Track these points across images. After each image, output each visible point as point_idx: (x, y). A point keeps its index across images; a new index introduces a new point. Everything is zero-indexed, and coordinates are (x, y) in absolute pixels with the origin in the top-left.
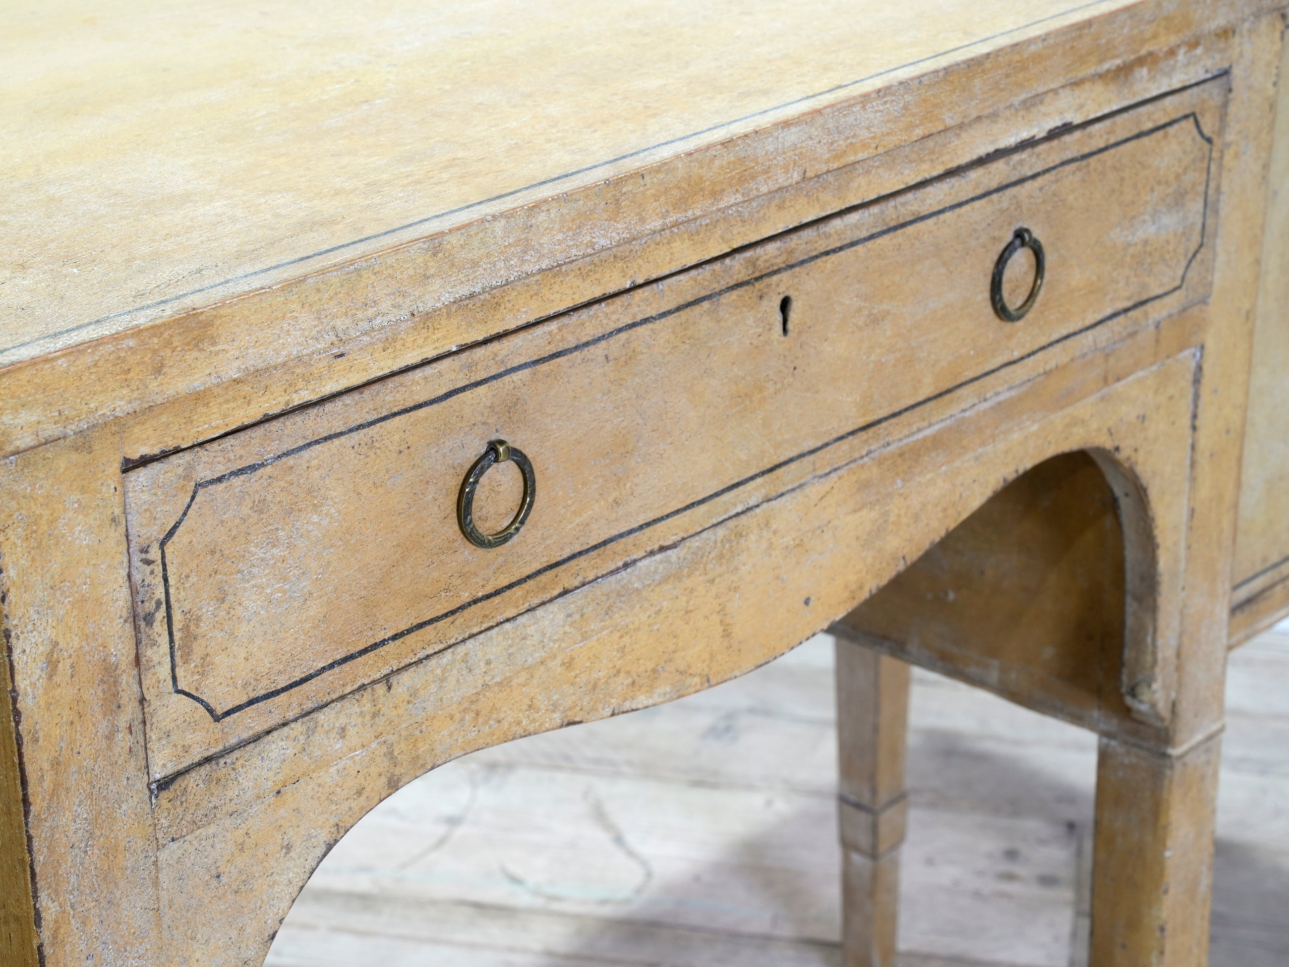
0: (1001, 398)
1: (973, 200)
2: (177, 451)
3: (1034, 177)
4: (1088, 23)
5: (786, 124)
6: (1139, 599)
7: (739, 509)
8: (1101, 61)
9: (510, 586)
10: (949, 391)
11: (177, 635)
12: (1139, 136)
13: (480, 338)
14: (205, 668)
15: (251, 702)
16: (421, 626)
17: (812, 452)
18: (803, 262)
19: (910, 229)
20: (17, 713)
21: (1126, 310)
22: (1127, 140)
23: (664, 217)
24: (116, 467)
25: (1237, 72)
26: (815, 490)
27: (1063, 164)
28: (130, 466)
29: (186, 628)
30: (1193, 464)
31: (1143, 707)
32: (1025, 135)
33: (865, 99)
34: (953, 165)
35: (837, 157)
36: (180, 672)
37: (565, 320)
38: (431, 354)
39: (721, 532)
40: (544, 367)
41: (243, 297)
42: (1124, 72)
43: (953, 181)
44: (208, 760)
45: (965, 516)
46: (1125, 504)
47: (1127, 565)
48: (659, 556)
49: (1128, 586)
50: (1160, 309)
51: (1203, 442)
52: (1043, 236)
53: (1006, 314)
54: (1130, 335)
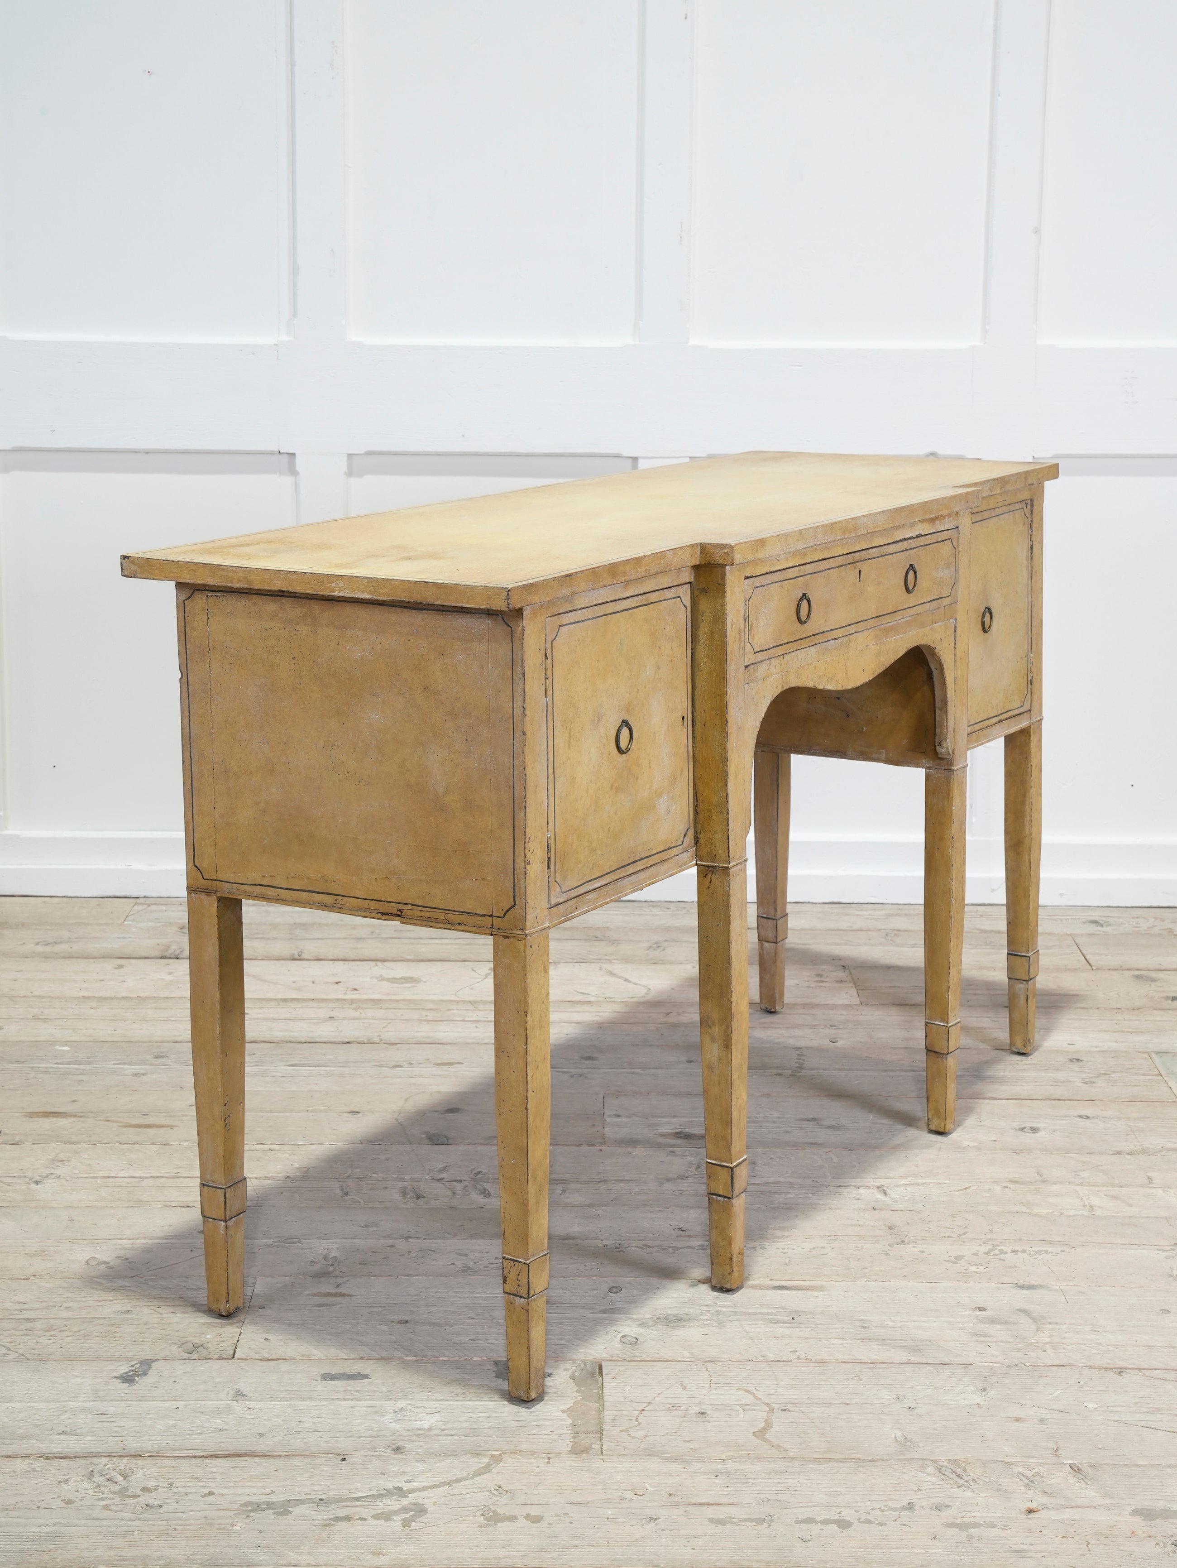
0: (908, 619)
1: (900, 552)
2: (753, 577)
3: (914, 548)
4: (926, 502)
5: (864, 516)
6: (941, 710)
7: (850, 633)
8: (930, 514)
9: (806, 638)
10: (895, 612)
11: (750, 627)
12: (938, 542)
13: (802, 563)
14: (753, 637)
15: (761, 651)
16: (789, 642)
17: (866, 620)
18: (864, 560)
19: (886, 557)
20: (726, 636)
21: (937, 599)
22: (935, 543)
23: (841, 536)
24: (743, 577)
25: (960, 527)
26: (866, 633)
27: (920, 546)
28: (747, 578)
30: (955, 661)
31: (943, 750)
32: (911, 535)
33: (880, 513)
34: (895, 540)
35: (875, 528)
36: (750, 637)
37: (817, 563)
38: (794, 565)
39: (846, 638)
40: (813, 575)
41: (770, 537)
42: (932, 520)
43: (895, 545)
44: (753, 664)
45: (899, 657)
46: (936, 673)
47: (936, 697)
48: (834, 641)
49: (937, 705)
50: (946, 602)
51: (958, 654)
52: (916, 568)
53: (908, 590)
54: (938, 608)
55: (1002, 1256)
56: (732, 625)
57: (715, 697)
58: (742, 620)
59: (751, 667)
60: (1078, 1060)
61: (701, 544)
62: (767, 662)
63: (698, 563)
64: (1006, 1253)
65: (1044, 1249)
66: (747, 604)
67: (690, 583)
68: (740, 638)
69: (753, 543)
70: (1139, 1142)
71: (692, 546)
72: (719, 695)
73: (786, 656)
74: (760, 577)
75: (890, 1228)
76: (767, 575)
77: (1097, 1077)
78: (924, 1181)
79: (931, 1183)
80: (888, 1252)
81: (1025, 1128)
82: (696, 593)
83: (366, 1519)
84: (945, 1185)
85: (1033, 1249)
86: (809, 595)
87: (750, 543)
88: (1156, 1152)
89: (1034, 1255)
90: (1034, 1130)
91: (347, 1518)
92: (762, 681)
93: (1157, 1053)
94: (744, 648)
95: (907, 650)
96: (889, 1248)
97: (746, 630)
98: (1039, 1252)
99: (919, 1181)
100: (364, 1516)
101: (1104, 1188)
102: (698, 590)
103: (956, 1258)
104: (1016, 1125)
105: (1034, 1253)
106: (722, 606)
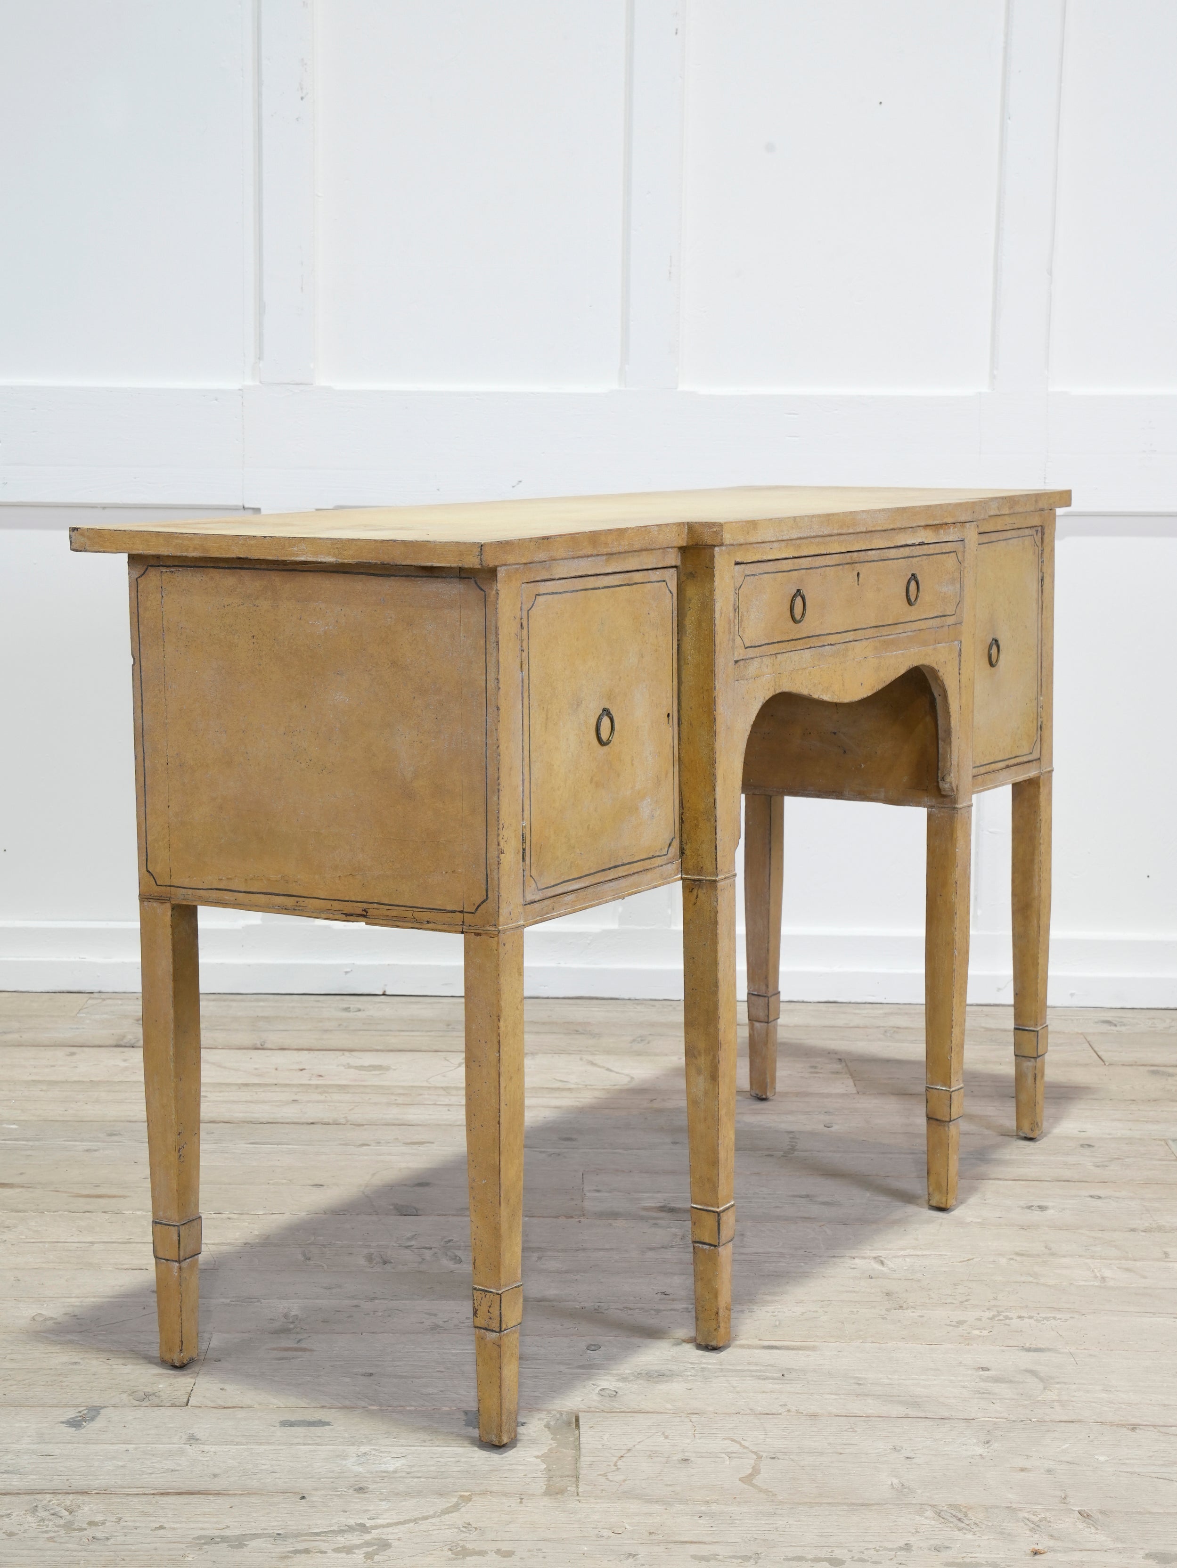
0: (909, 634)
1: (901, 558)
2: (743, 563)
3: (916, 556)
4: (930, 506)
5: (862, 512)
6: (944, 741)
7: (848, 640)
8: (935, 521)
9: (800, 639)
10: (896, 624)
11: (740, 618)
12: (942, 553)
13: (796, 556)
14: (745, 632)
15: (752, 647)
16: (783, 642)
17: (865, 629)
18: (862, 562)
19: (886, 561)
20: (715, 625)
21: (941, 616)
22: (939, 554)
23: (838, 530)
24: (733, 562)
25: (966, 541)
26: (865, 643)
27: (924, 555)
28: (737, 563)
29: (741, 616)
30: (960, 688)
31: (947, 786)
32: (914, 542)
33: (880, 511)
34: (896, 544)
36: (739, 630)
37: (811, 558)
38: (787, 556)
39: (843, 646)
40: (808, 571)
41: (762, 520)
42: (938, 528)
43: (896, 550)
44: (743, 659)
45: (900, 675)
46: (939, 700)
47: (939, 727)
48: (830, 647)
49: (940, 736)
50: (950, 620)
51: (963, 680)
52: (919, 578)
53: (910, 603)
54: (942, 626)
55: (1007, 1321)
56: (721, 613)
57: (703, 693)
58: (731, 609)
59: (741, 663)
60: (1089, 1146)
61: (688, 523)
62: (759, 660)
63: (685, 544)
65: (1052, 1315)
66: (737, 592)
67: (676, 567)
68: (730, 629)
69: (744, 524)
70: (1154, 1221)
71: (679, 524)
72: (707, 690)
73: (779, 656)
74: (751, 565)
75: (887, 1294)
76: (759, 564)
77: (1111, 1161)
78: (924, 1253)
79: (932, 1254)
80: (885, 1316)
81: (1032, 1206)
82: (683, 578)
83: (325, 1552)
84: (946, 1256)
85: (1040, 1315)
86: (804, 592)
87: (741, 523)
88: (1173, 1230)
89: (1041, 1321)
90: (1042, 1208)
91: (307, 1551)
92: (753, 680)
93: (1174, 1141)
94: (733, 640)
95: (908, 669)
96: (886, 1313)
97: (736, 621)
98: (1047, 1319)
99: (919, 1253)
100: (324, 1549)
101: (1117, 1262)
102: (684, 574)
103: (957, 1322)
104: (1022, 1203)
105: (1041, 1319)
106: (711, 591)
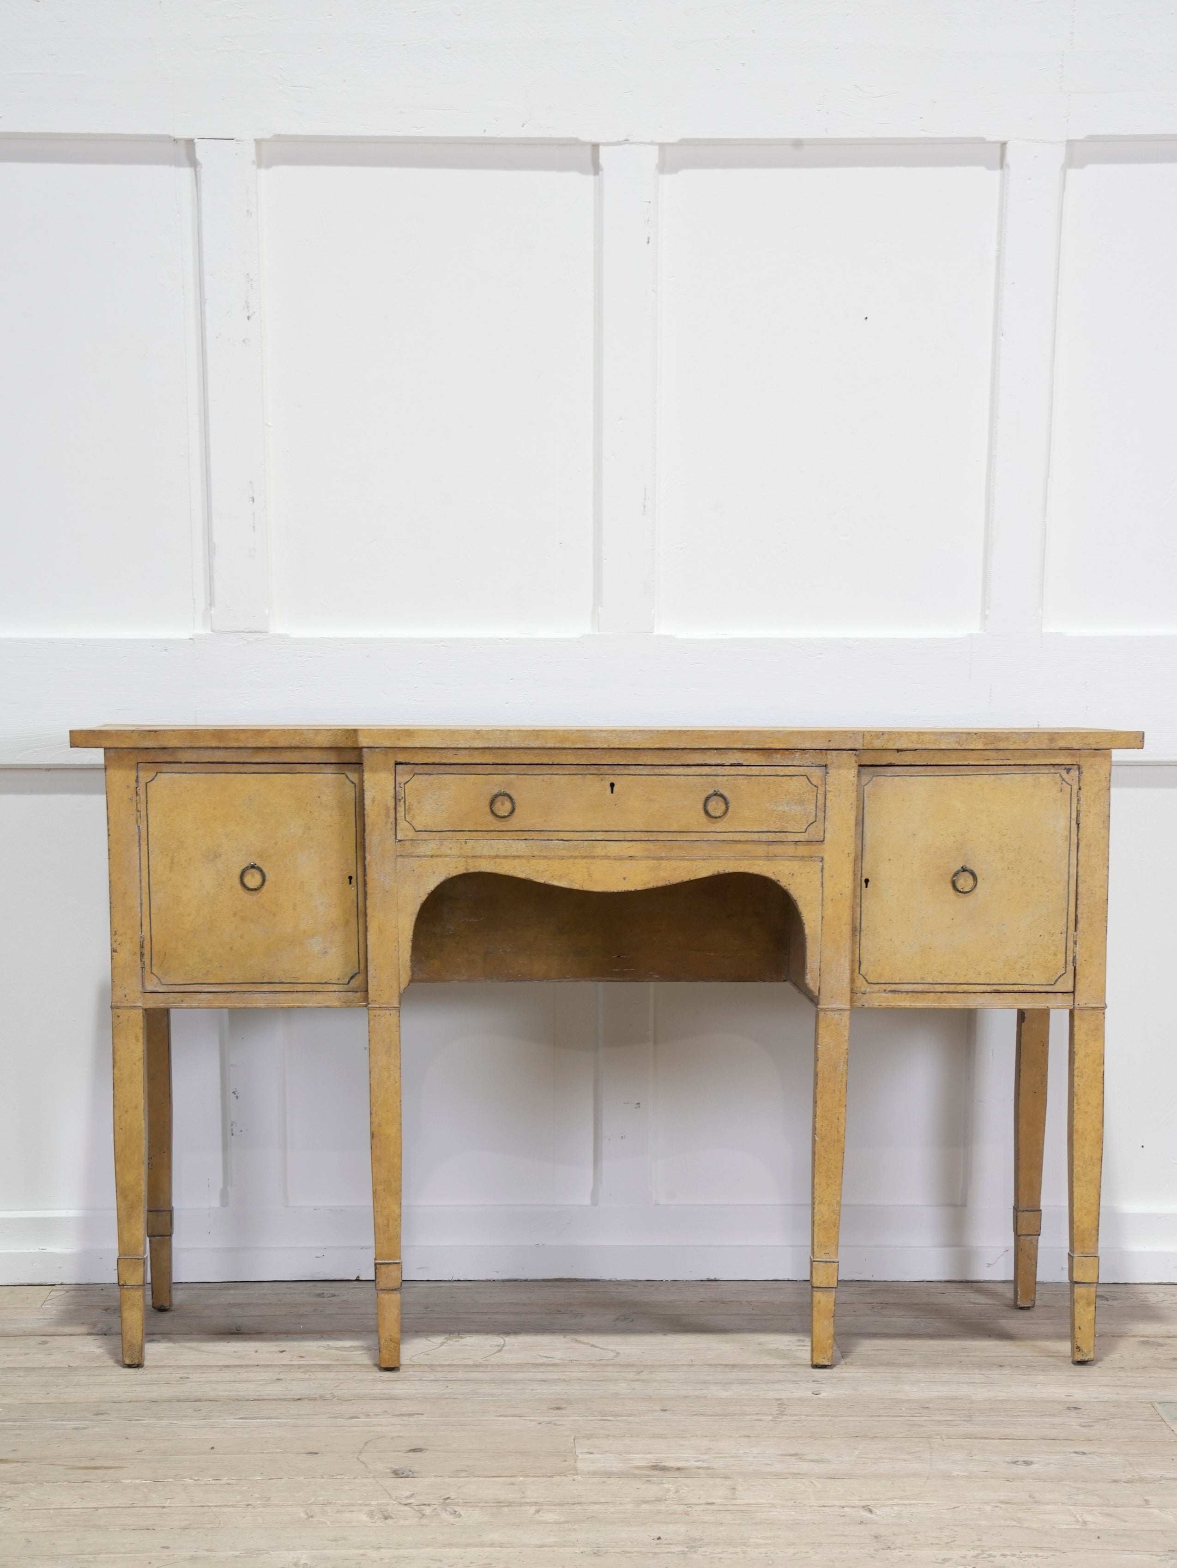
2: (410, 764)
9: (505, 831)
11: (407, 807)
13: (500, 763)
14: (413, 817)
15: (426, 831)
24: (393, 762)
28: (399, 763)
29: (409, 806)
36: (407, 816)
55: (991, 1559)
59: (409, 840)
60: (1076, 1408)
62: (437, 843)
64: (995, 1556)
65: (1035, 1553)
66: (404, 786)
69: (392, 731)
70: (1137, 1473)
74: (424, 766)
75: (876, 1537)
76: (436, 765)
77: (1096, 1422)
78: (912, 1502)
79: (919, 1503)
80: (874, 1555)
81: (1018, 1461)
84: (933, 1505)
85: (1023, 1553)
88: (1155, 1481)
89: (1023, 1558)
90: (1027, 1463)
92: (429, 858)
93: (1160, 1403)
96: (875, 1552)
97: (401, 808)
98: (1029, 1556)
99: (907, 1502)
101: (1099, 1508)
103: (943, 1560)
104: (1008, 1459)
105: (1023, 1556)
